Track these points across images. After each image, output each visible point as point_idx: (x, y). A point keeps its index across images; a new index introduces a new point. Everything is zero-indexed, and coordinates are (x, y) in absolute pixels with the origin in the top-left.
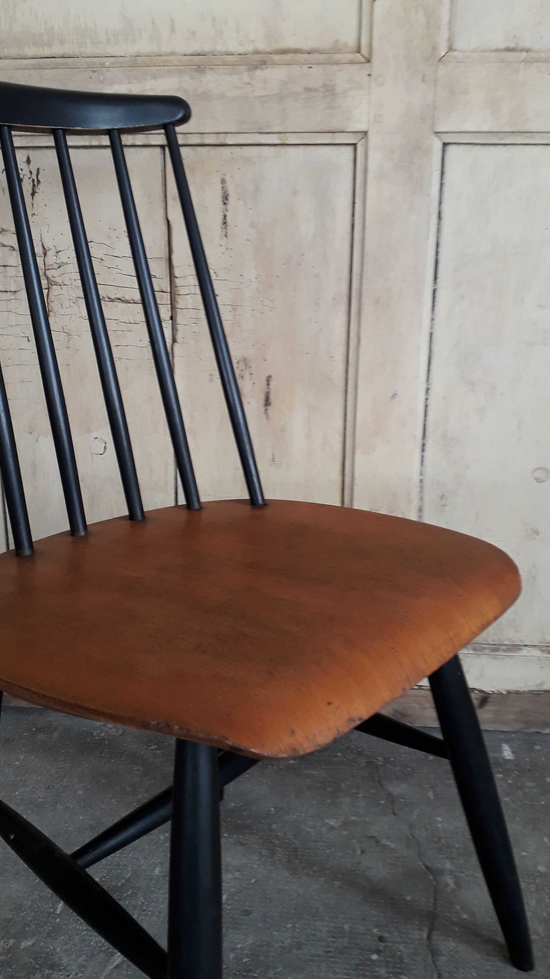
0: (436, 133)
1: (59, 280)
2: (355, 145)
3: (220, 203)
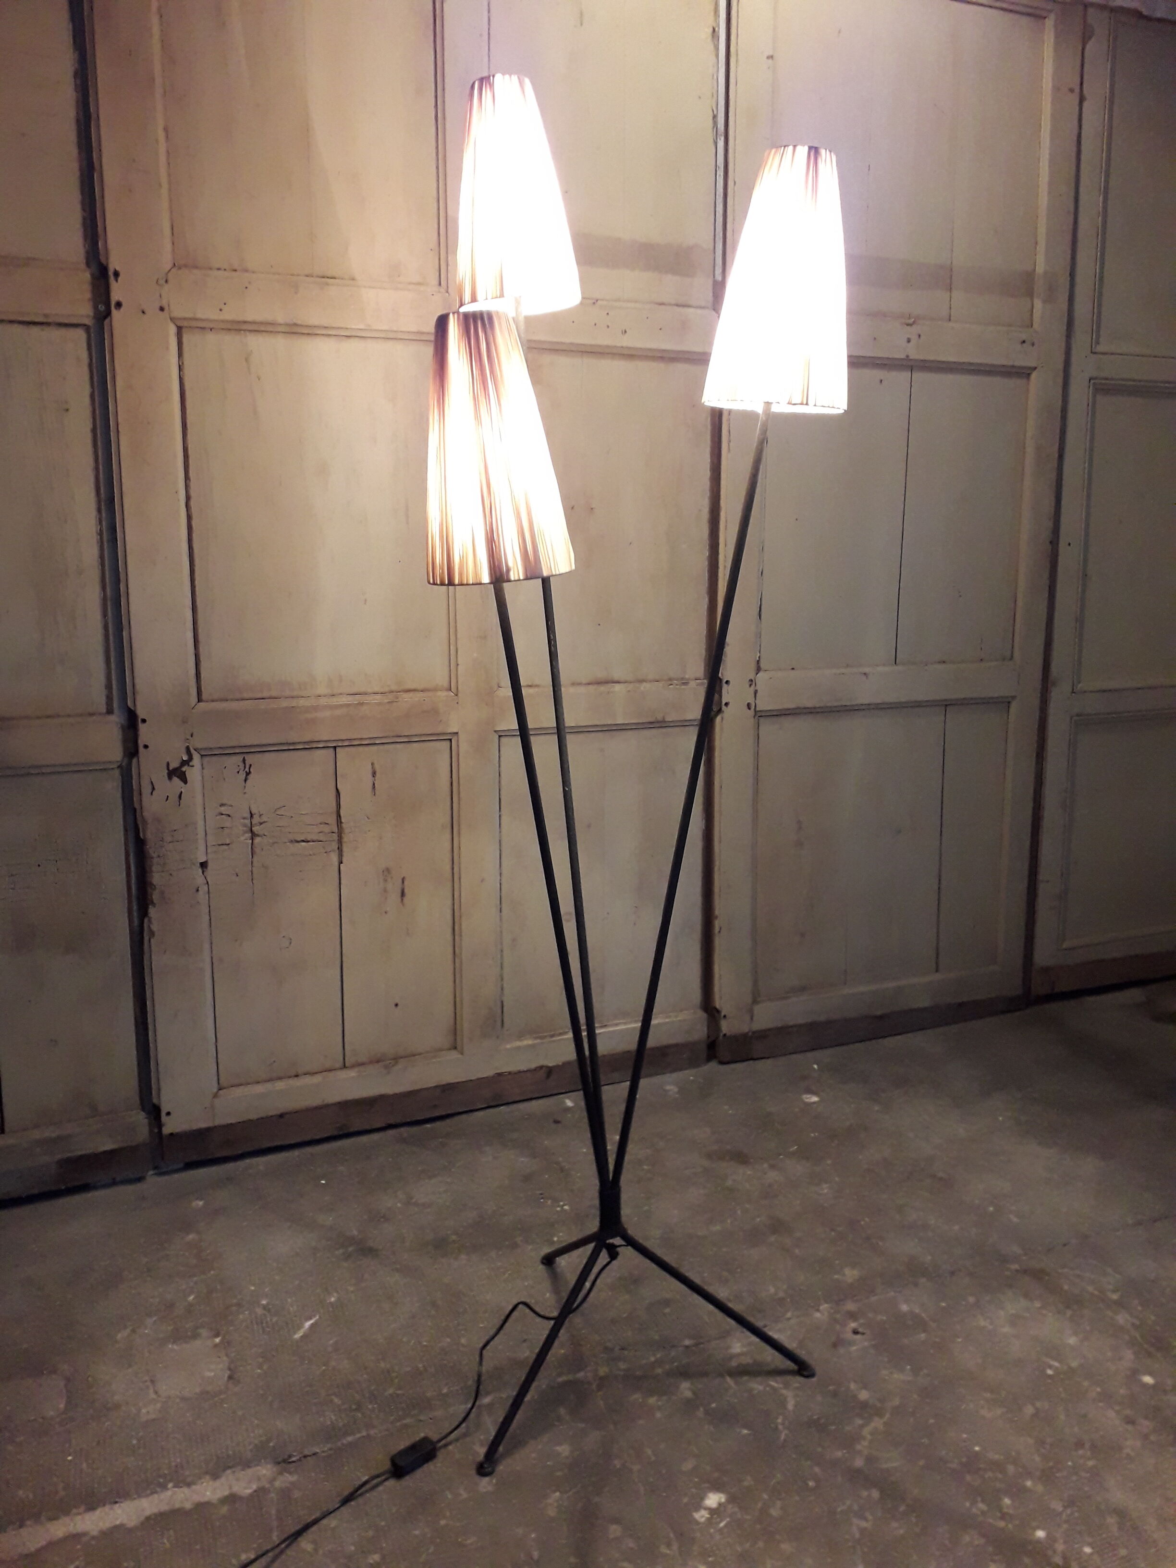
0: (495, 731)
1: (261, 833)
2: (451, 740)
3: (370, 776)
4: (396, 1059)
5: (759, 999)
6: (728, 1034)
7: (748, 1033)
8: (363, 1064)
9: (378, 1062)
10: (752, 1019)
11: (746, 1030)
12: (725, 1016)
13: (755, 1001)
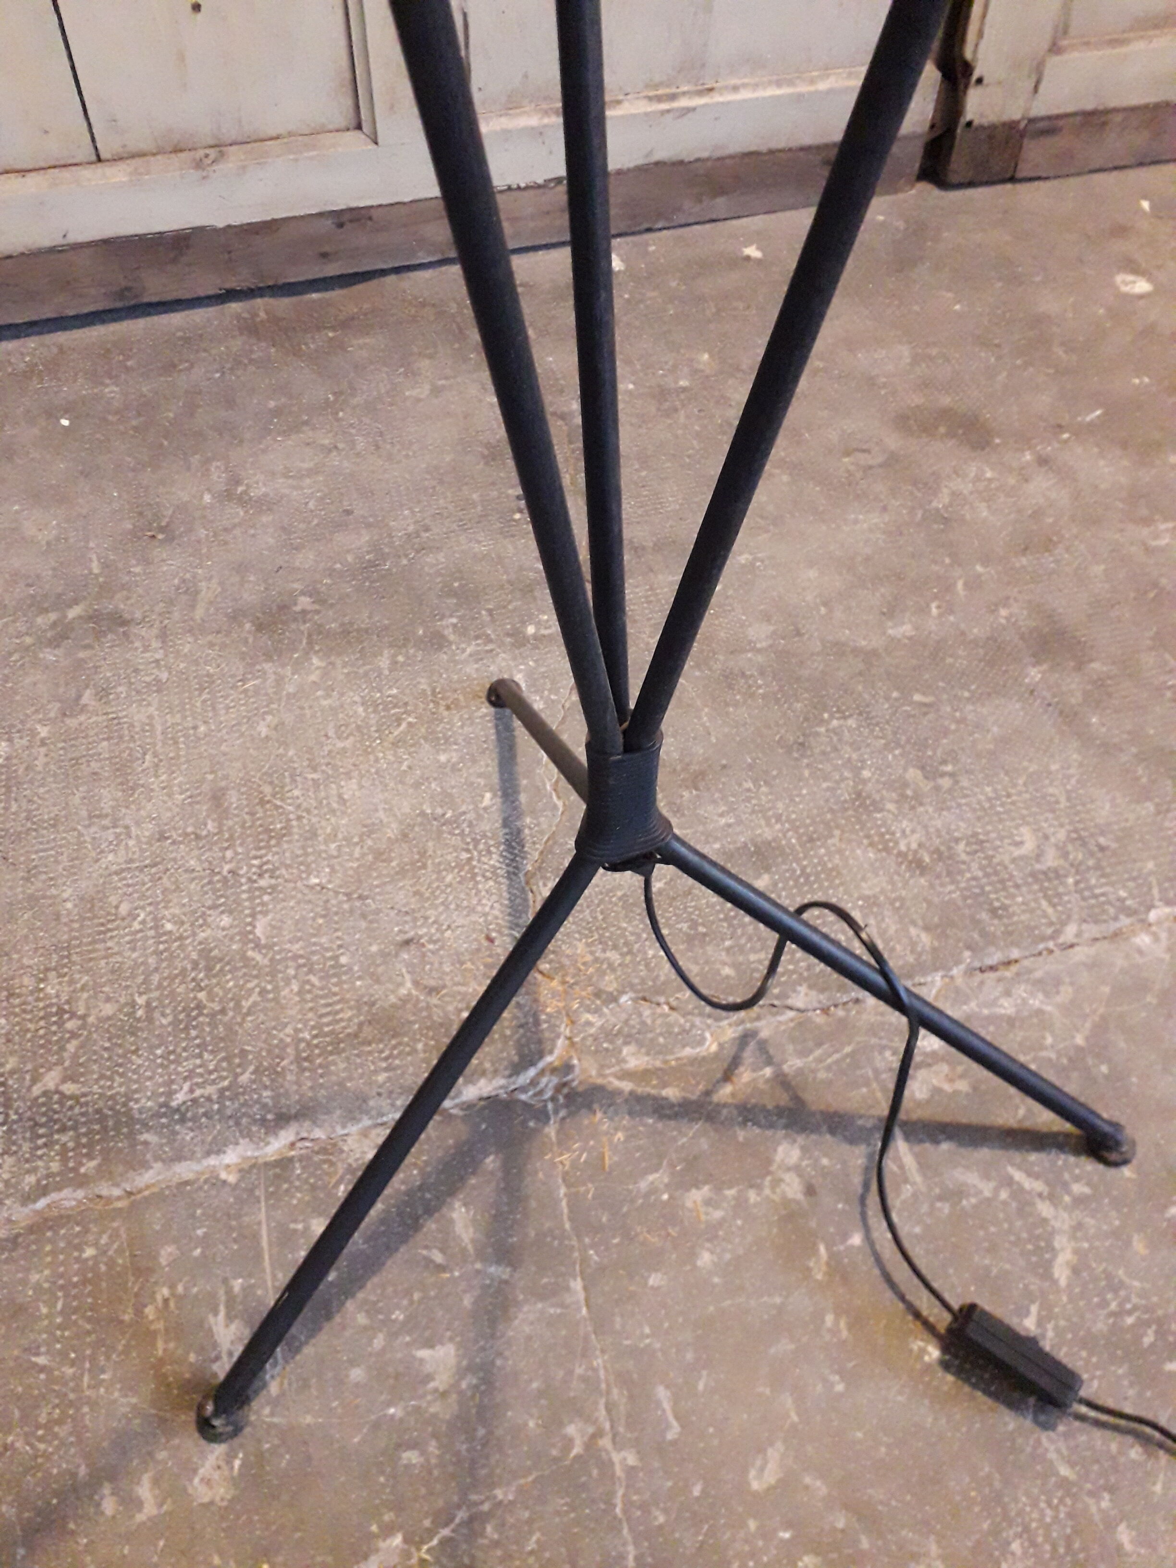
4: (220, 147)
5: (1064, 43)
6: (976, 123)
7: (1018, 122)
8: (142, 155)
9: (177, 150)
10: (1036, 89)
11: (1017, 116)
12: (980, 81)
13: (1055, 49)
